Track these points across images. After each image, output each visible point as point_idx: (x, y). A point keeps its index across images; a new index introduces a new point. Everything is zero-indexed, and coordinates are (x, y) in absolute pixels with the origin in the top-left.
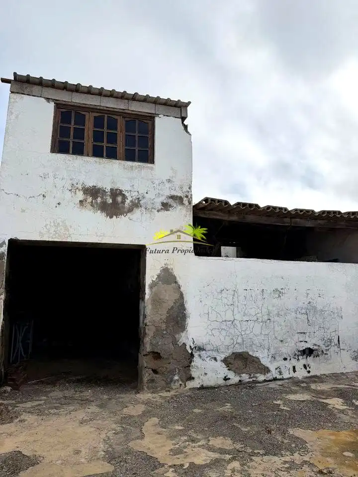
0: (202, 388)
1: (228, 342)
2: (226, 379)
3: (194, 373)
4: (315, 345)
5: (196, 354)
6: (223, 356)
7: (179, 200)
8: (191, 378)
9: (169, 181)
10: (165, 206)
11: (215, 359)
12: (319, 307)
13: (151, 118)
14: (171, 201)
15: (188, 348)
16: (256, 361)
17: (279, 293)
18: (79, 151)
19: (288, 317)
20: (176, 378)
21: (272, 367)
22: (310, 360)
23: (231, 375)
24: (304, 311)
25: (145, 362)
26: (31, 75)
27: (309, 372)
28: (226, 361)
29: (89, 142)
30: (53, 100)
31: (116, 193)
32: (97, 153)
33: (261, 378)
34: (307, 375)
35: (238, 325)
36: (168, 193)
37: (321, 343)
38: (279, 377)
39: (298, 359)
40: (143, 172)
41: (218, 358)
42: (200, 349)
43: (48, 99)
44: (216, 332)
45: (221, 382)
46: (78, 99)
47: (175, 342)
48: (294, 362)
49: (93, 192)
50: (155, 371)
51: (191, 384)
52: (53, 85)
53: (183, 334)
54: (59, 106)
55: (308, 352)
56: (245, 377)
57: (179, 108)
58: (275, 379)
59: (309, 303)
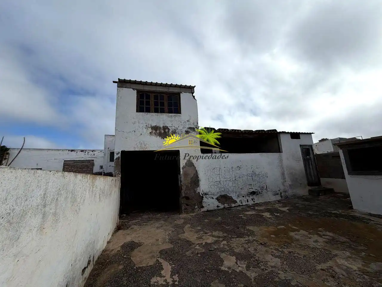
0: (208, 211)
1: (218, 190)
2: (218, 206)
3: (204, 205)
4: (256, 190)
5: (204, 197)
6: (216, 197)
7: (193, 129)
8: (203, 207)
9: (188, 121)
10: (187, 132)
11: (213, 198)
12: (257, 173)
13: (179, 94)
14: (189, 130)
15: (201, 194)
16: (231, 198)
17: (239, 168)
18: (148, 111)
19: (244, 178)
20: (196, 207)
21: (238, 201)
22: (254, 196)
23: (220, 205)
24: (250, 175)
25: (183, 201)
26: (126, 79)
27: (254, 202)
28: (217, 199)
29: (152, 107)
30: (136, 89)
31: (165, 128)
32: (156, 111)
33: (233, 205)
34: (253, 203)
35: (222, 183)
36: (188, 126)
37: (259, 189)
38: (241, 204)
39: (249, 197)
40: (177, 118)
41: (214, 198)
42: (206, 194)
43: (134, 89)
44: (212, 187)
45: (216, 208)
46: (147, 88)
47: (195, 192)
48: (247, 198)
49: (155, 128)
50: (187, 205)
51: (203, 210)
52: (135, 82)
53: (198, 188)
54: (139, 92)
55: (253, 193)
56: (226, 206)
57: (191, 89)
58: (239, 206)
59: (253, 171)
